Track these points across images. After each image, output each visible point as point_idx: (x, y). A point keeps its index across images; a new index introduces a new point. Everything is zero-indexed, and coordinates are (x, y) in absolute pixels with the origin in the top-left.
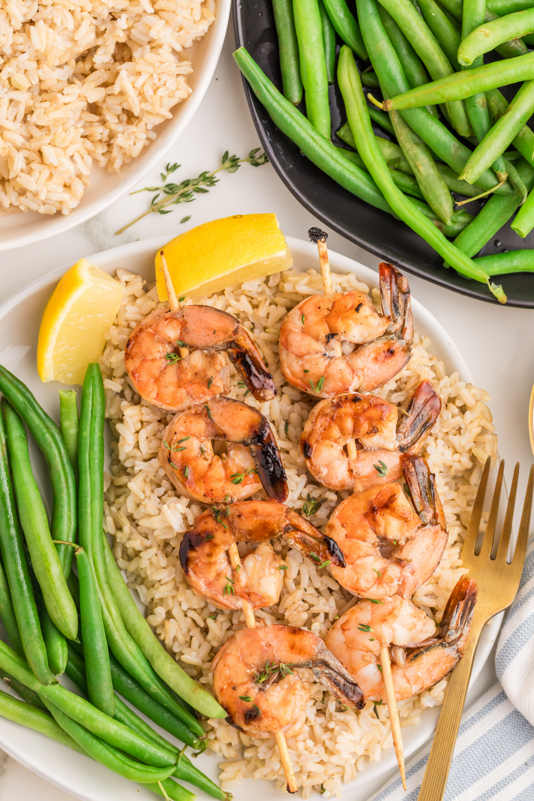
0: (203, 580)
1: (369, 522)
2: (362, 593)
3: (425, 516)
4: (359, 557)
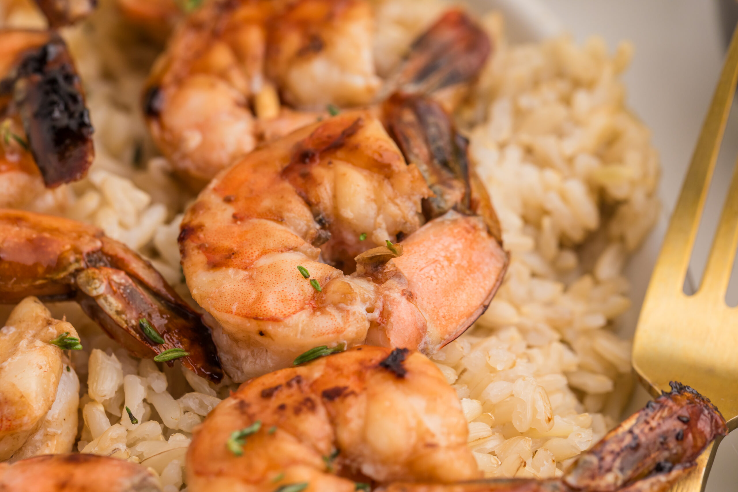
1: (293, 182)
2: (270, 328)
3: (442, 195)
4: (264, 253)
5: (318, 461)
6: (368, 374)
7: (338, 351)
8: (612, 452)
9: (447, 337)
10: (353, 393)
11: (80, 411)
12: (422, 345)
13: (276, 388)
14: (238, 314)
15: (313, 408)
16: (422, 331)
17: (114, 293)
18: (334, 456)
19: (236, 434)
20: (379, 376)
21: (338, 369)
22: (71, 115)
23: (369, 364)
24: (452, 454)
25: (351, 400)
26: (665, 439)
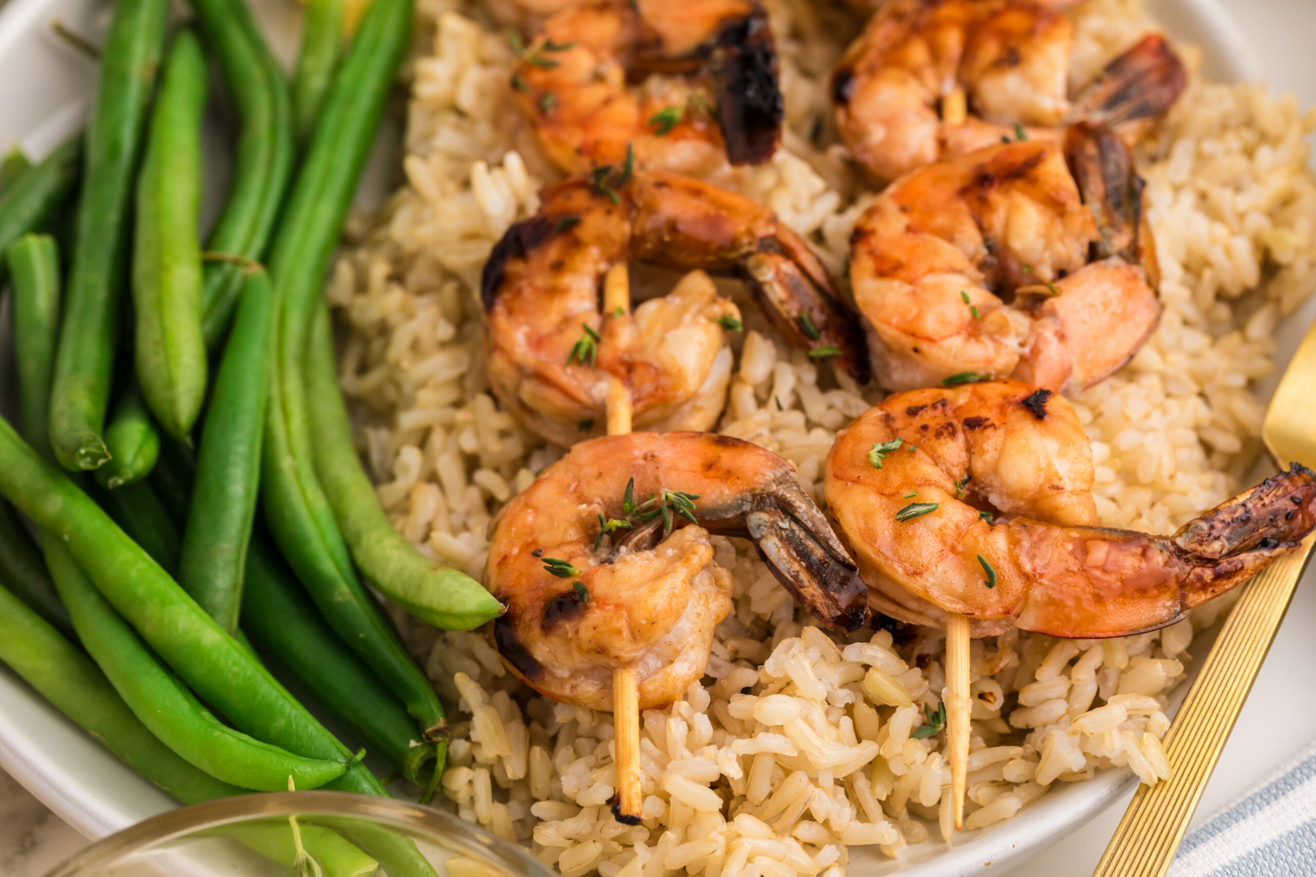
0: (525, 329)
1: (969, 204)
2: (925, 346)
3: (1109, 238)
4: (931, 270)
5: (949, 485)
6: (1010, 409)
7: (985, 380)
8: (1223, 521)
9: (1090, 381)
10: (993, 425)
11: (728, 390)
12: (1064, 386)
13: (922, 408)
14: (897, 328)
15: (953, 434)
16: (1067, 372)
17: (781, 282)
18: (965, 482)
19: (879, 447)
20: (1020, 413)
21: (982, 399)
22: (765, 97)
23: (1012, 400)
24: (1074, 499)
25: (989, 432)
26: (1275, 516)
